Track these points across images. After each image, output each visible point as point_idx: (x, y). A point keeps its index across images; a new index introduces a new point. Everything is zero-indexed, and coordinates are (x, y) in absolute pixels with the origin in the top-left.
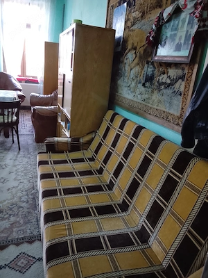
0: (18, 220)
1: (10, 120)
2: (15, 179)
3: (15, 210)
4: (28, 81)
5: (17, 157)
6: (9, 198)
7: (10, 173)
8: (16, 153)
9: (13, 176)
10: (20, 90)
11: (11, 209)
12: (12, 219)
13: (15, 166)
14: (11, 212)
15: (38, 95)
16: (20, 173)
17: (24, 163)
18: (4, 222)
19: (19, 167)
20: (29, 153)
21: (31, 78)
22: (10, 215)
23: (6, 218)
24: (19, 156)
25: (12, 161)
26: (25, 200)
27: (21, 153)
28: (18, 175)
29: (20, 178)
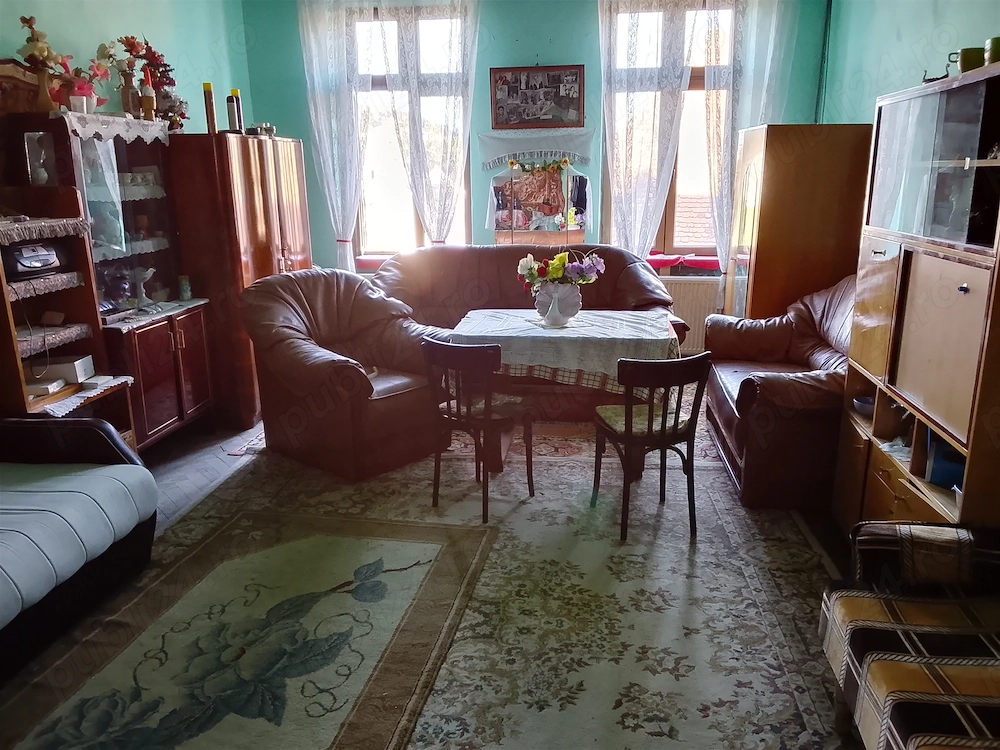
4: (681, 268)
5: (692, 563)
7: (689, 631)
8: (685, 547)
9: (704, 646)
13: (696, 602)
15: (731, 319)
16: (724, 640)
19: (712, 609)
20: (733, 552)
24: (701, 558)
25: (680, 577)
27: (702, 547)
28: (721, 647)
29: (733, 663)
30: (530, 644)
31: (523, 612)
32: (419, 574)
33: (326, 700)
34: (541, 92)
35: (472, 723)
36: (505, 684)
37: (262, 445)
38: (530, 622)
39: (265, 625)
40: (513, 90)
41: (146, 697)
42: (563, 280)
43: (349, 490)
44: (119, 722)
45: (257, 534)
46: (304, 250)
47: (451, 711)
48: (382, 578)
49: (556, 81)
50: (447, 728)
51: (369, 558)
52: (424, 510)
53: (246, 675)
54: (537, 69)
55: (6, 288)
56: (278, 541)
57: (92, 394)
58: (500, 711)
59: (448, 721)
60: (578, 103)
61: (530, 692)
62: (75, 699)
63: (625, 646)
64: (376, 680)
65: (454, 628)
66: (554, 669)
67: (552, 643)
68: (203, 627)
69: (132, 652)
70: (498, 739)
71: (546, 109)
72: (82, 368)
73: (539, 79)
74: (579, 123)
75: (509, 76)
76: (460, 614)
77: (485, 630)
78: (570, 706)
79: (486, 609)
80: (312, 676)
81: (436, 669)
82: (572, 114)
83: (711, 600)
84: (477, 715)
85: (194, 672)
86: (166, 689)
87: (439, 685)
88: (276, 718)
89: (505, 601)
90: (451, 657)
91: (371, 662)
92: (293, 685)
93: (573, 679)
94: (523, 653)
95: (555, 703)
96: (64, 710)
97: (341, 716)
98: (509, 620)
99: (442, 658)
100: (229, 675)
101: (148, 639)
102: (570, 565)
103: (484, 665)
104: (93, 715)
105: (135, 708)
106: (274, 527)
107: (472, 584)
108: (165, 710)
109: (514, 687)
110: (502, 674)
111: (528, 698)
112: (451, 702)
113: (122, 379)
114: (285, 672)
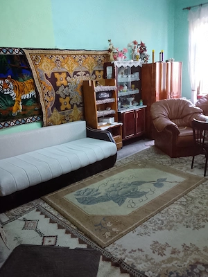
30: (196, 211)
31: (200, 203)
32: (175, 184)
33: (133, 205)
35: (165, 223)
36: (181, 218)
37: (154, 144)
38: (200, 206)
39: (130, 185)
41: (99, 191)
44: (91, 194)
45: (140, 165)
46: (177, 94)
47: (162, 219)
48: (164, 183)
51: (163, 177)
52: (188, 169)
53: (119, 194)
55: (96, 101)
56: (144, 167)
57: (112, 126)
58: (175, 224)
59: (159, 220)
61: (186, 222)
62: (86, 188)
64: (147, 205)
65: (176, 200)
66: (199, 220)
67: (203, 213)
68: (117, 181)
69: (101, 182)
70: (169, 230)
72: (111, 120)
76: (180, 197)
77: (185, 203)
78: (196, 230)
79: (188, 198)
80: (133, 199)
81: (164, 208)
84: (168, 222)
85: (110, 190)
86: (103, 191)
87: (162, 212)
88: (120, 205)
89: (196, 198)
90: (170, 207)
91: (148, 201)
92: (128, 199)
93: (202, 224)
94: (192, 213)
95: (192, 228)
96: (84, 189)
97: (134, 210)
98: (193, 203)
99: (167, 206)
100: (116, 193)
101: (105, 181)
103: (178, 211)
104: (88, 191)
105: (95, 193)
106: (145, 164)
107: (188, 191)
108: (100, 195)
109: (183, 219)
110: (182, 215)
111: (185, 223)
112: (163, 217)
113: (120, 124)
114: (127, 196)
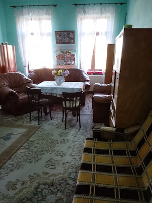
0: (63, 197)
1: (74, 106)
2: (71, 155)
3: (63, 185)
4: (95, 74)
5: (77, 134)
6: (62, 172)
7: (69, 147)
8: (77, 130)
9: (70, 151)
10: (88, 81)
11: (60, 184)
12: (59, 194)
13: (74, 142)
14: (59, 187)
15: (100, 84)
16: (75, 149)
17: (81, 140)
18: (52, 196)
19: (76, 143)
20: (86, 132)
21: (98, 71)
22: (58, 190)
23: (55, 193)
24: (79, 133)
25: (73, 137)
26: (73, 177)
27: (81, 131)
28: (74, 151)
29: (75, 154)
30: (35, 150)
31: (37, 143)
32: (19, 135)
34: (66, 36)
35: (15, 165)
37: (0, 108)
38: (37, 145)
40: (60, 36)
42: (61, 75)
43: (14, 118)
46: (14, 69)
47: (12, 163)
48: (11, 136)
49: (69, 34)
50: (9, 166)
51: (11, 132)
52: (27, 122)
54: (65, 31)
58: (22, 163)
60: (73, 39)
63: (54, 150)
65: (21, 146)
66: (37, 155)
67: (40, 150)
70: (18, 169)
71: (67, 40)
73: (65, 33)
74: (74, 43)
75: (59, 33)
76: (24, 143)
77: (28, 147)
78: (37, 163)
79: (30, 143)
81: (13, 154)
82: (72, 41)
83: (77, 141)
84: (17, 164)
87: (12, 158)
89: (34, 141)
90: (17, 152)
93: (40, 157)
94: (33, 152)
95: (34, 162)
98: (33, 145)
99: (15, 152)
102: (52, 134)
103: (23, 154)
107: (29, 138)
109: (27, 158)
110: (26, 156)
111: (29, 161)
112: (13, 161)
